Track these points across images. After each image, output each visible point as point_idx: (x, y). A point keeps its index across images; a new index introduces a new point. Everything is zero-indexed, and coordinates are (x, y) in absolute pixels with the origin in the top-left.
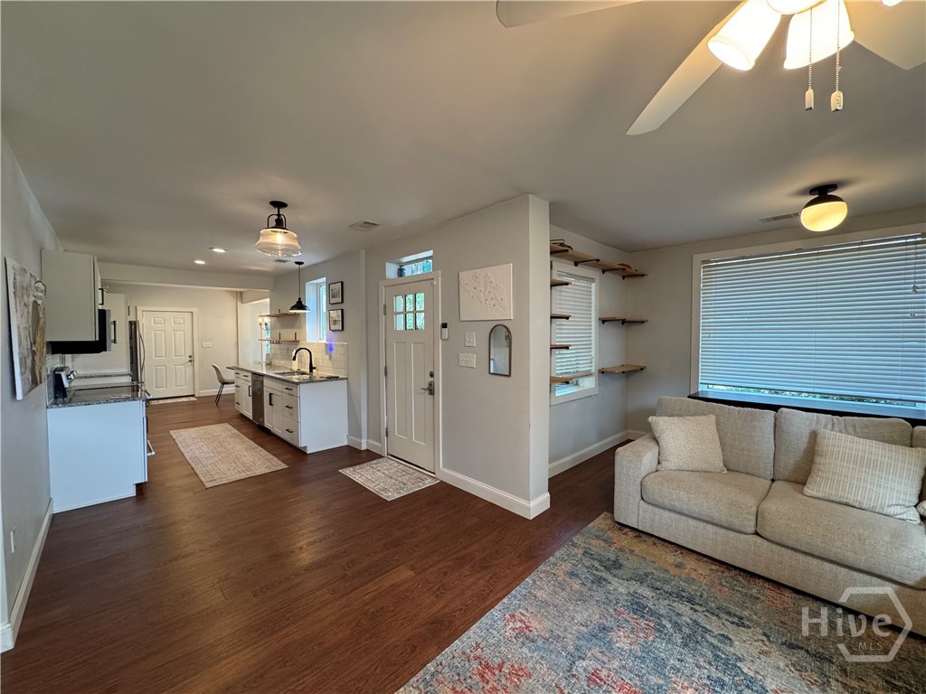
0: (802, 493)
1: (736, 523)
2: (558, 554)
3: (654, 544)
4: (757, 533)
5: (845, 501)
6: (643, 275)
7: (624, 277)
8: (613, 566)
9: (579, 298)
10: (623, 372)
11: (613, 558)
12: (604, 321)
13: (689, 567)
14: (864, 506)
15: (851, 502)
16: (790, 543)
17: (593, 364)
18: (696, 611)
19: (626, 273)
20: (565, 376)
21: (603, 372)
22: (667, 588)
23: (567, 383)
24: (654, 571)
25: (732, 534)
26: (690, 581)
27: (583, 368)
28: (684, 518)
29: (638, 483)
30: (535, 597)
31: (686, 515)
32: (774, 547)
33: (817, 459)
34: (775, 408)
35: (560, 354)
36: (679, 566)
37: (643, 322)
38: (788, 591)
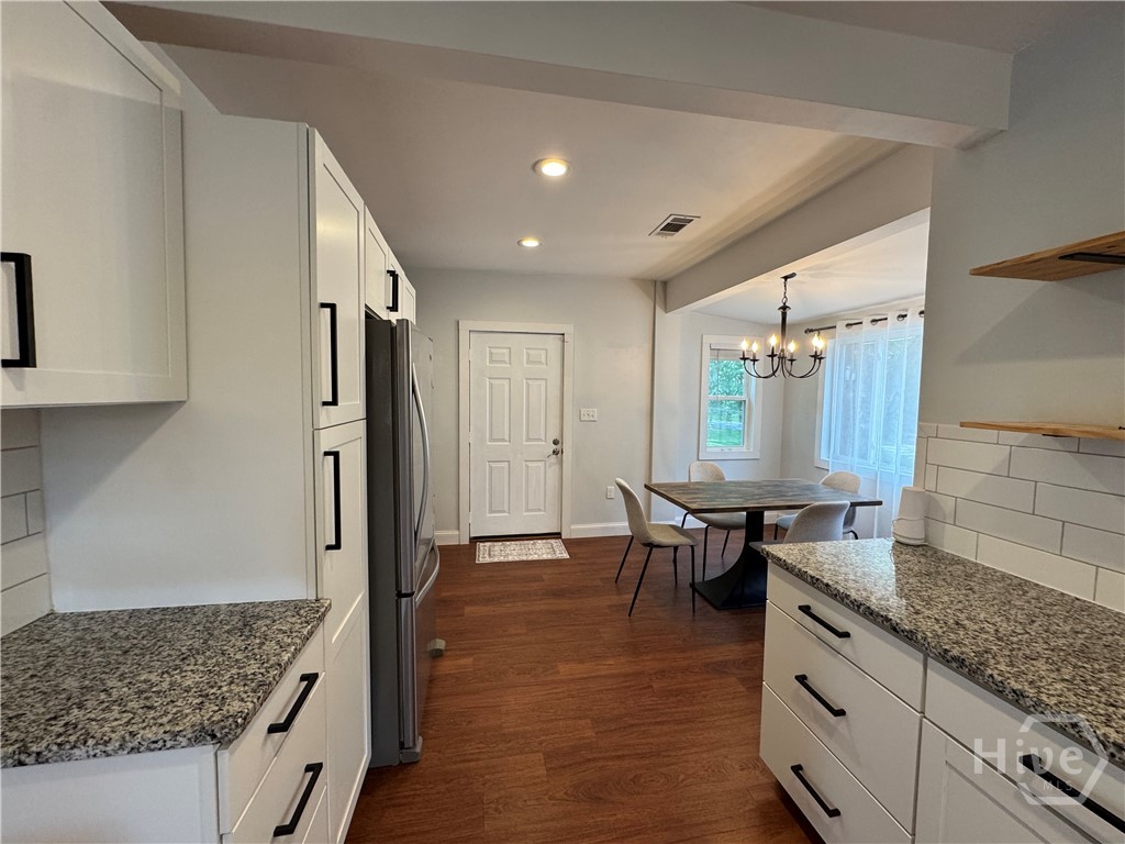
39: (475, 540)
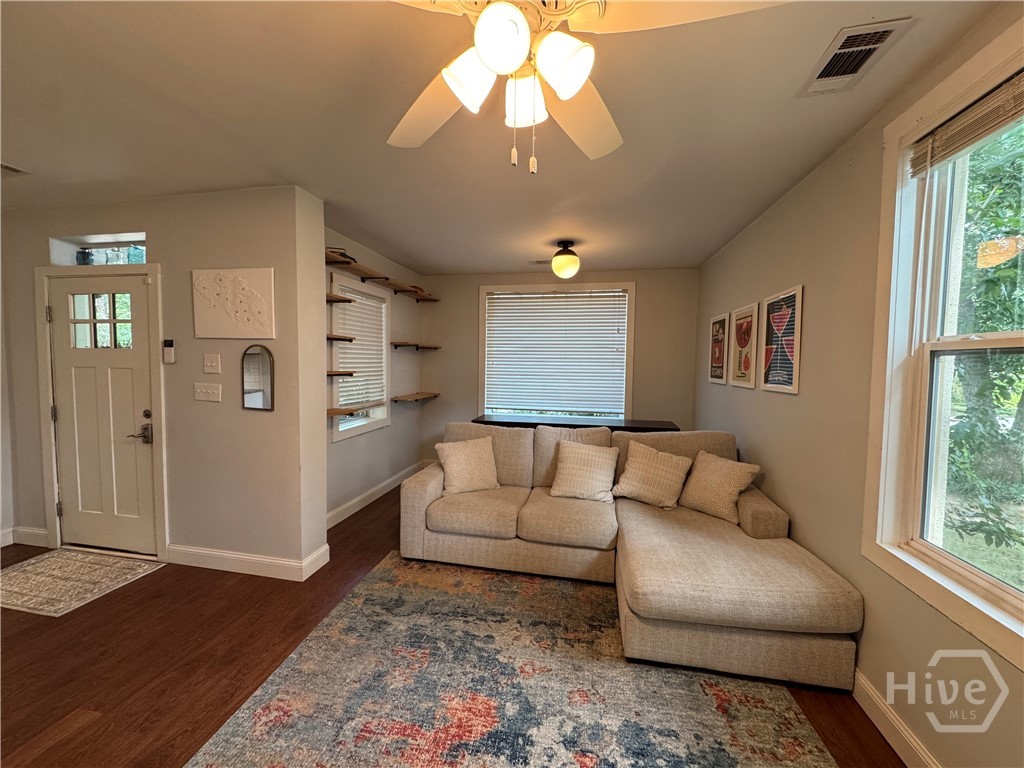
0: (549, 494)
1: (503, 531)
2: (334, 613)
3: (438, 570)
4: (517, 537)
5: (574, 495)
6: (436, 301)
7: (418, 301)
8: (394, 606)
9: (366, 318)
10: (416, 400)
11: (396, 597)
12: (396, 346)
13: (466, 583)
14: (585, 497)
15: (578, 496)
16: (539, 538)
17: (384, 393)
18: (467, 622)
19: (420, 296)
20: (350, 407)
21: (396, 401)
22: (445, 609)
23: (351, 415)
24: (435, 597)
25: (499, 542)
26: (466, 595)
27: (374, 398)
28: (463, 538)
29: (423, 514)
30: (300, 672)
31: (465, 535)
32: (529, 545)
33: (560, 465)
34: (534, 426)
35: (344, 382)
36: (457, 585)
37: (436, 349)
38: (538, 578)
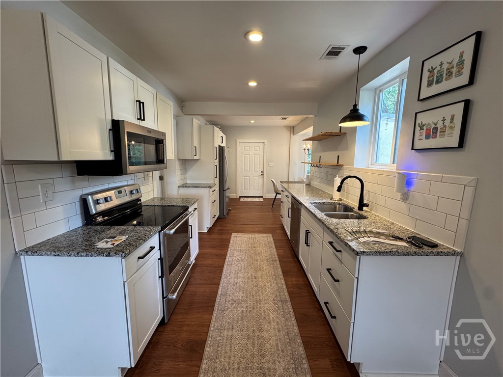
39: (240, 197)
